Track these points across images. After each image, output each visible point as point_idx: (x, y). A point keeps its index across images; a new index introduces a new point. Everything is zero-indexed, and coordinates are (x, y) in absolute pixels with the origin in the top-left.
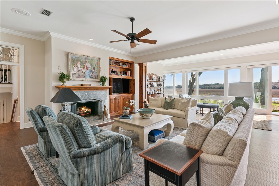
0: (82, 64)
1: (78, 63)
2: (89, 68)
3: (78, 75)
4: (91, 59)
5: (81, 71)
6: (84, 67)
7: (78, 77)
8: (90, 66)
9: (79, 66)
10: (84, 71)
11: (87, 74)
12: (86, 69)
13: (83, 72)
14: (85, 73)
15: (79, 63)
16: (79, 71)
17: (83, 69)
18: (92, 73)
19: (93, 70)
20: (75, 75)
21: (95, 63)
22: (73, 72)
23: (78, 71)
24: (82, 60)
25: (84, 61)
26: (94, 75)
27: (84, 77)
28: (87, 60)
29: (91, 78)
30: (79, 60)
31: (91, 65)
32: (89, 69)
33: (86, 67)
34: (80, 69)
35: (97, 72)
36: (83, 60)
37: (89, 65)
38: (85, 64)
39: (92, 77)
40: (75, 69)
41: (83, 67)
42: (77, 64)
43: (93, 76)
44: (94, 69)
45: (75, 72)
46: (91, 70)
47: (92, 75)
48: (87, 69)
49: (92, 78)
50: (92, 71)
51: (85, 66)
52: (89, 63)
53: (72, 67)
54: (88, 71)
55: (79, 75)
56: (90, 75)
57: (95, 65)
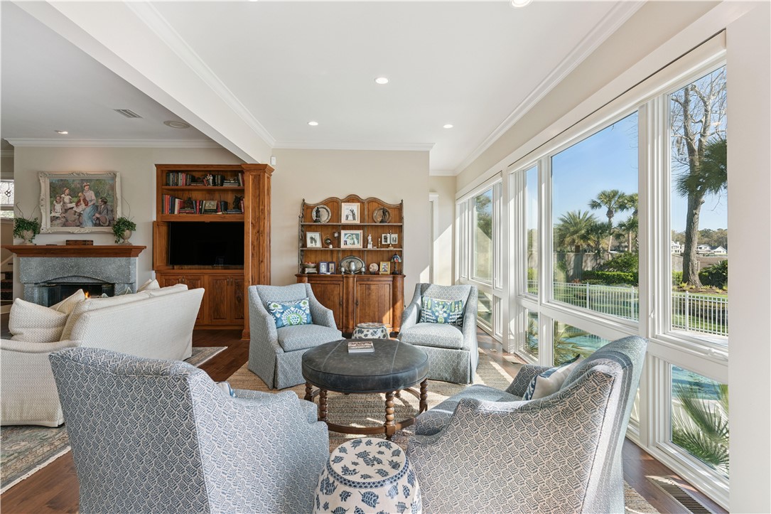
0: (74, 194)
1: (64, 193)
2: (91, 201)
3: (64, 220)
4: (97, 180)
5: (72, 211)
6: (79, 201)
7: (65, 225)
8: (94, 197)
9: (67, 199)
10: (79, 210)
11: (85, 217)
12: (83, 206)
13: (76, 212)
14: (80, 215)
15: (67, 191)
16: (66, 210)
17: (77, 205)
18: (100, 213)
19: (103, 206)
20: (58, 221)
21: (107, 187)
22: (53, 214)
23: (64, 210)
24: (73, 186)
25: (78, 186)
26: (104, 217)
27: (78, 224)
28: (85, 184)
29: (96, 225)
30: (66, 187)
31: (97, 194)
32: (92, 203)
33: (85, 200)
34: (70, 206)
35: (112, 211)
36: (77, 184)
37: (90, 195)
38: (80, 194)
39: (98, 223)
40: (58, 207)
41: (76, 200)
42: (63, 196)
43: (103, 220)
44: (105, 203)
45: (57, 215)
46: (97, 207)
47: (98, 218)
48: (86, 205)
49: (99, 225)
50: (99, 208)
51: (82, 198)
52: (90, 189)
53: (52, 203)
54: (89, 209)
55: (67, 221)
56: (94, 217)
57: (106, 191)
